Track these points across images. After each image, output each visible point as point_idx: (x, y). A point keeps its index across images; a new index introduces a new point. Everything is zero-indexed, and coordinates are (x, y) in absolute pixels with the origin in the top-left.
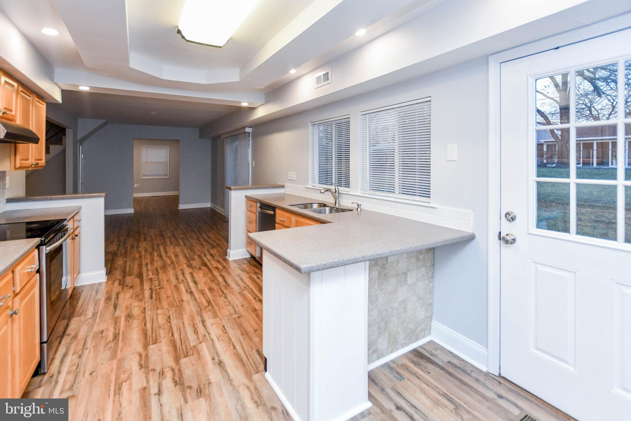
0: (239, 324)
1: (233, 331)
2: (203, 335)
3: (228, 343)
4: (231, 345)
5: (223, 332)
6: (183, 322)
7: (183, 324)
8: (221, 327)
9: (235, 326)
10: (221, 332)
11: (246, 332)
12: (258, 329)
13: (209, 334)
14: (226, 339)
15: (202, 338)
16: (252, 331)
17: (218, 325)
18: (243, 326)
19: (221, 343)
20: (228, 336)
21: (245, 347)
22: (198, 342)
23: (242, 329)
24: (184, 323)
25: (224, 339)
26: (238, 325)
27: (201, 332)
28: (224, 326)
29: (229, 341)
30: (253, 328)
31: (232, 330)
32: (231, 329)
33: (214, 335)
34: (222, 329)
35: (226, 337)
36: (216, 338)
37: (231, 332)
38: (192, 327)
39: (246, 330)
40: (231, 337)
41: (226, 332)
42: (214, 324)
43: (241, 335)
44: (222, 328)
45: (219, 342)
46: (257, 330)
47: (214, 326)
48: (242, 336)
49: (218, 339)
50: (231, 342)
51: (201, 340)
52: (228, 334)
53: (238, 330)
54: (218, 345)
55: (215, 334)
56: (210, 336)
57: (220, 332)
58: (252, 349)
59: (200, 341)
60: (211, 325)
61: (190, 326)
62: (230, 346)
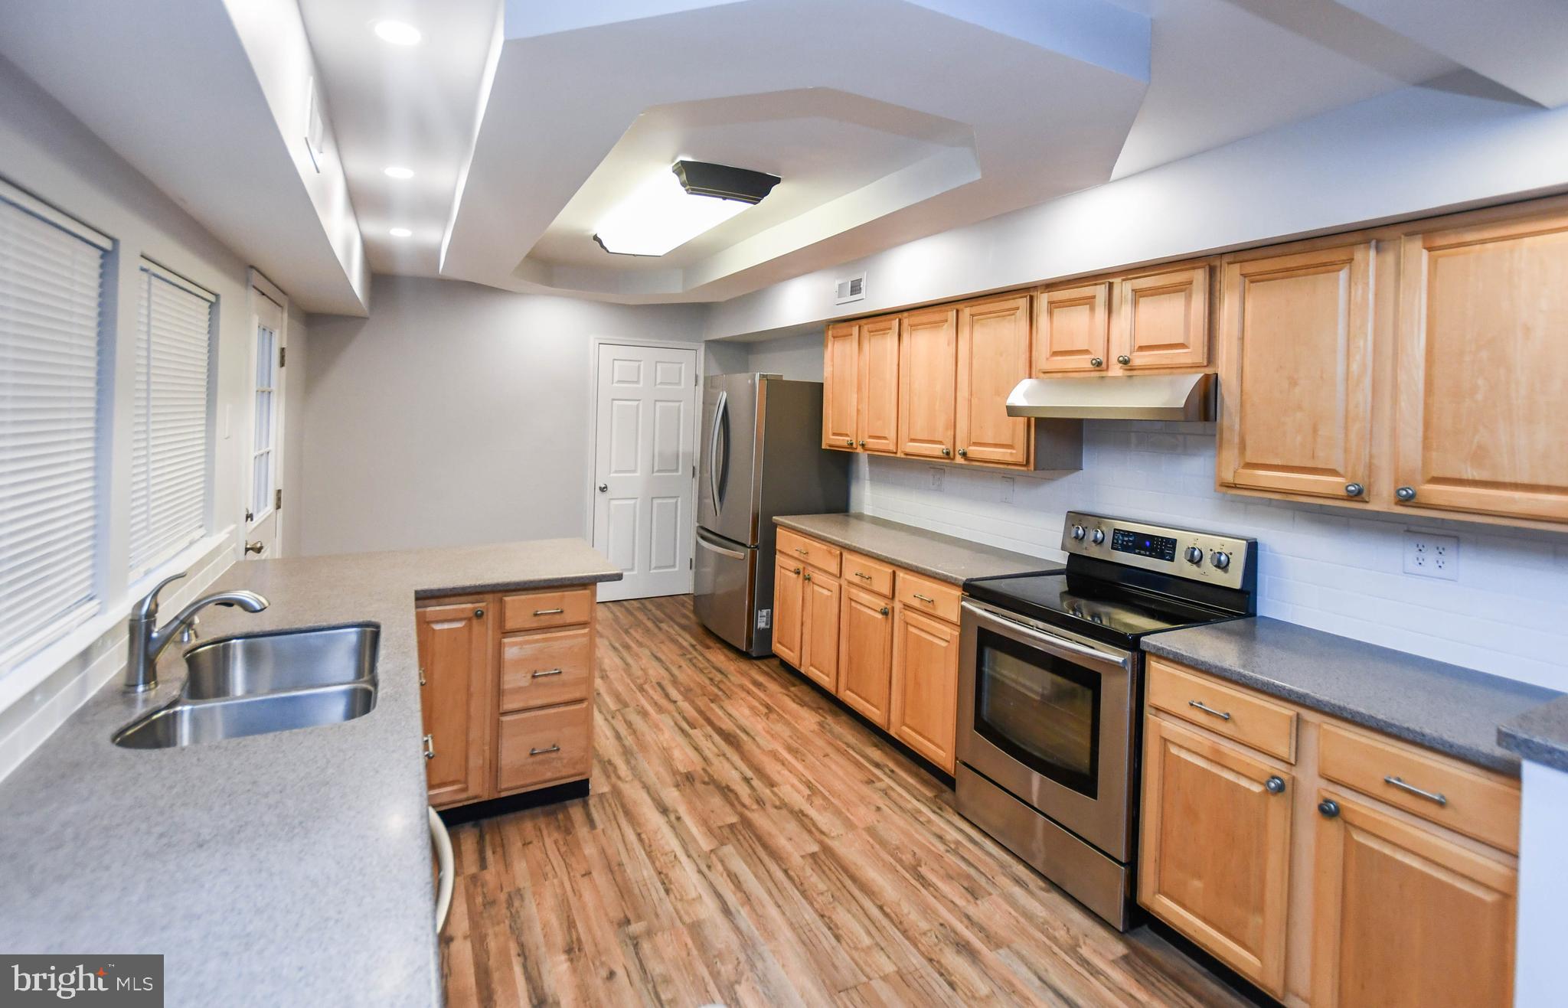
0: (626, 897)
1: (643, 876)
2: (712, 868)
3: (653, 848)
4: (647, 841)
5: (667, 875)
6: (784, 914)
7: (779, 907)
8: (675, 891)
9: (637, 891)
10: (671, 874)
11: (612, 871)
12: (578, 876)
13: (700, 871)
14: (659, 855)
15: (714, 862)
16: (595, 874)
17: (685, 898)
18: (616, 889)
19: (667, 848)
20: (653, 863)
21: (617, 836)
22: (720, 853)
23: (619, 879)
24: (777, 909)
25: (662, 855)
26: (630, 892)
27: (721, 879)
28: (667, 891)
29: (651, 852)
30: (592, 880)
31: (644, 880)
32: (648, 882)
33: (687, 869)
34: (671, 882)
35: (659, 861)
36: (682, 861)
37: (648, 872)
38: (751, 896)
39: (610, 876)
40: (647, 861)
41: (660, 873)
42: (694, 899)
43: (623, 865)
44: (672, 886)
45: (673, 851)
46: (583, 876)
47: (693, 894)
48: (621, 861)
49: (675, 856)
50: (647, 848)
51: (713, 857)
52: (656, 869)
53: (629, 879)
54: (673, 844)
55: (684, 870)
56: (697, 866)
57: (674, 874)
58: (603, 830)
59: (714, 853)
60: (701, 897)
61: (757, 897)
62: (650, 841)
